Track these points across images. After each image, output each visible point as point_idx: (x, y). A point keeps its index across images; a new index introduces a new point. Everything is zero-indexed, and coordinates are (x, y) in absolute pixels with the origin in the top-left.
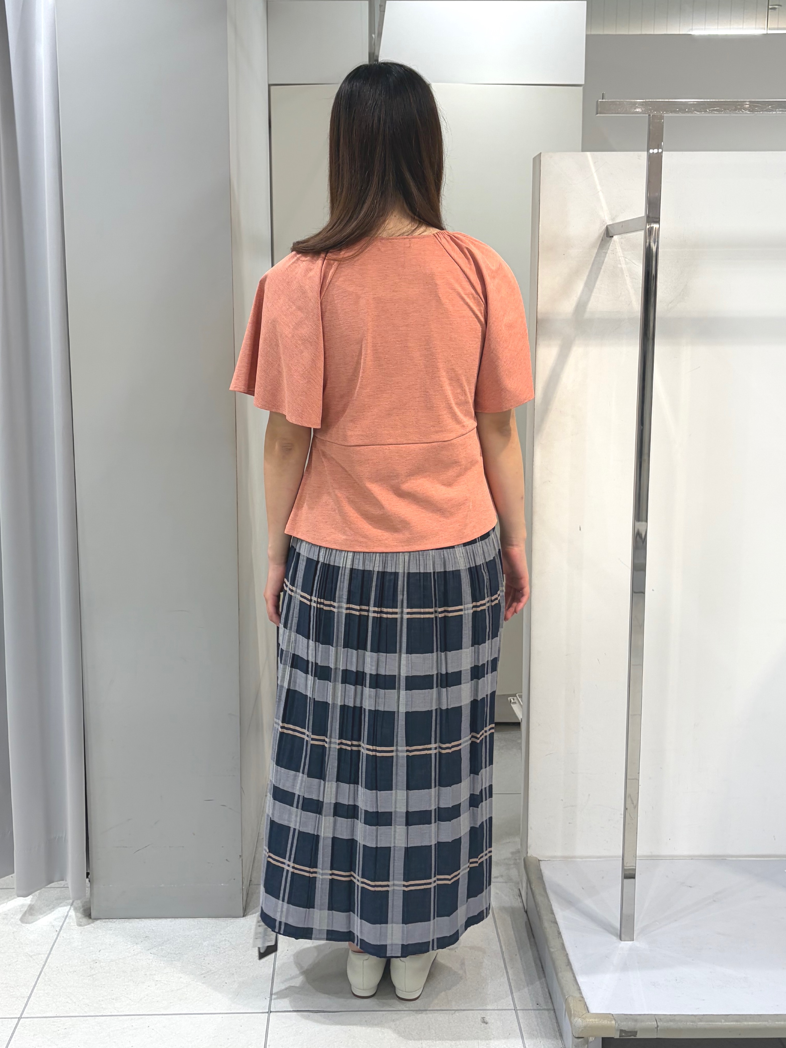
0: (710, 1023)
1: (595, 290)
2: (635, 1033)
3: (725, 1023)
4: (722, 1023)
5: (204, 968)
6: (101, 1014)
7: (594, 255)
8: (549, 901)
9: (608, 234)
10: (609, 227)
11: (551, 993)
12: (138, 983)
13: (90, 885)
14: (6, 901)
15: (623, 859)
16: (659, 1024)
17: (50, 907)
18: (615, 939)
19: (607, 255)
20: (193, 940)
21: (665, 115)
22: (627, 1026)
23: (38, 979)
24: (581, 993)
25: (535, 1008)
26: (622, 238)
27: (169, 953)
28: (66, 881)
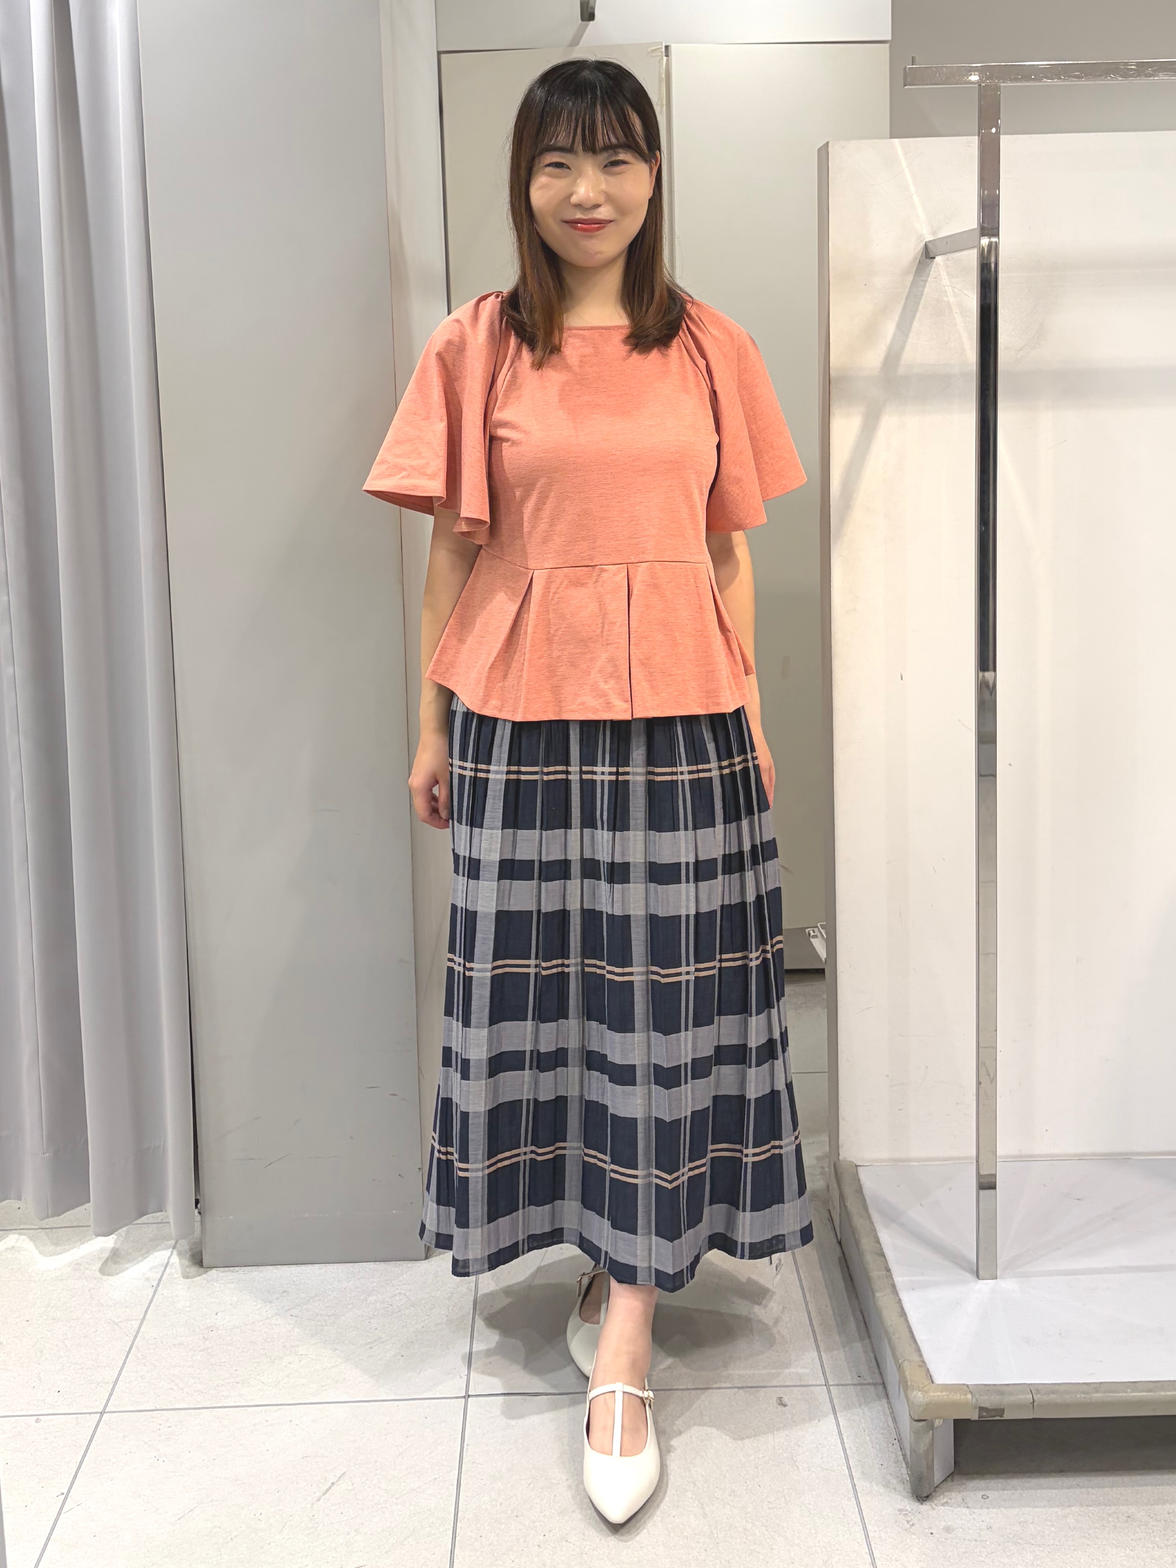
0: (1111, 1394)
1: (911, 335)
2: (1002, 1411)
3: (1131, 1394)
4: (1128, 1394)
5: (370, 1334)
6: (220, 1405)
7: (909, 285)
8: (872, 1223)
9: (928, 254)
10: (929, 245)
11: (879, 1360)
12: (275, 1360)
13: (201, 1218)
14: (78, 1243)
15: (977, 1162)
16: (1035, 1398)
17: (143, 1252)
18: (969, 1277)
19: (928, 283)
20: (353, 1295)
21: (1002, 85)
22: (990, 1401)
23: (127, 1357)
24: (921, 1356)
25: (856, 1382)
26: (948, 259)
27: (317, 1314)
28: (166, 1211)
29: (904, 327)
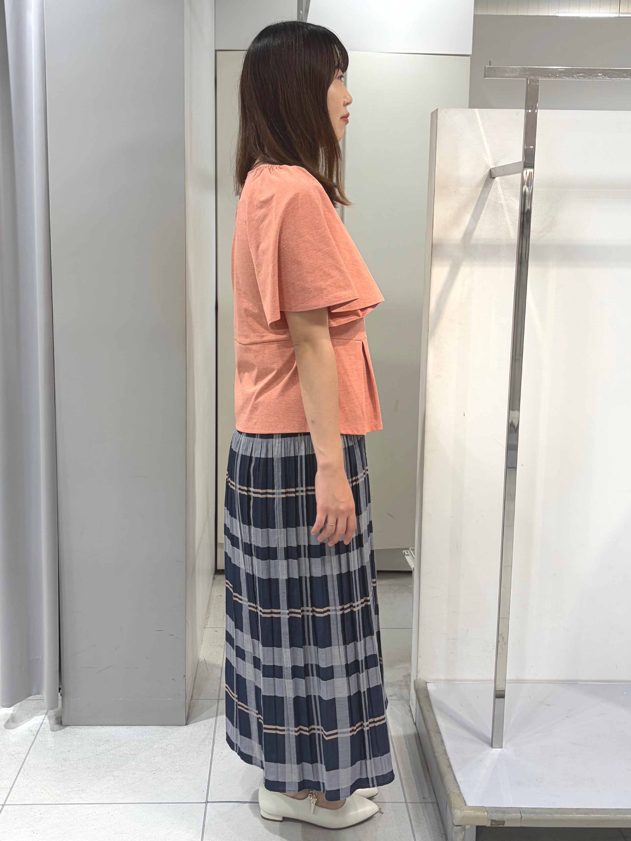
0: (564, 815)
1: (479, 221)
2: (503, 822)
3: (576, 816)
4: (574, 815)
5: (153, 766)
6: (69, 803)
7: (480, 193)
8: (434, 715)
9: (491, 176)
10: (492, 170)
11: (435, 790)
12: (100, 778)
13: (62, 698)
15: (495, 682)
16: (522, 815)
17: (29, 715)
18: (487, 747)
19: (490, 193)
20: (145, 743)
21: (540, 79)
22: (497, 817)
24: (459, 790)
25: (422, 801)
26: (502, 179)
27: (125, 754)
28: (42, 694)
29: (475, 218)
